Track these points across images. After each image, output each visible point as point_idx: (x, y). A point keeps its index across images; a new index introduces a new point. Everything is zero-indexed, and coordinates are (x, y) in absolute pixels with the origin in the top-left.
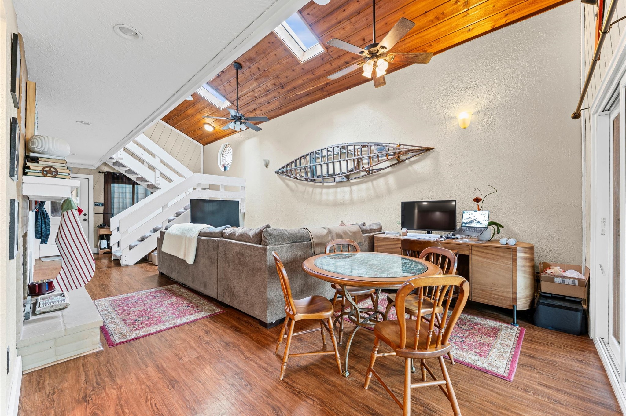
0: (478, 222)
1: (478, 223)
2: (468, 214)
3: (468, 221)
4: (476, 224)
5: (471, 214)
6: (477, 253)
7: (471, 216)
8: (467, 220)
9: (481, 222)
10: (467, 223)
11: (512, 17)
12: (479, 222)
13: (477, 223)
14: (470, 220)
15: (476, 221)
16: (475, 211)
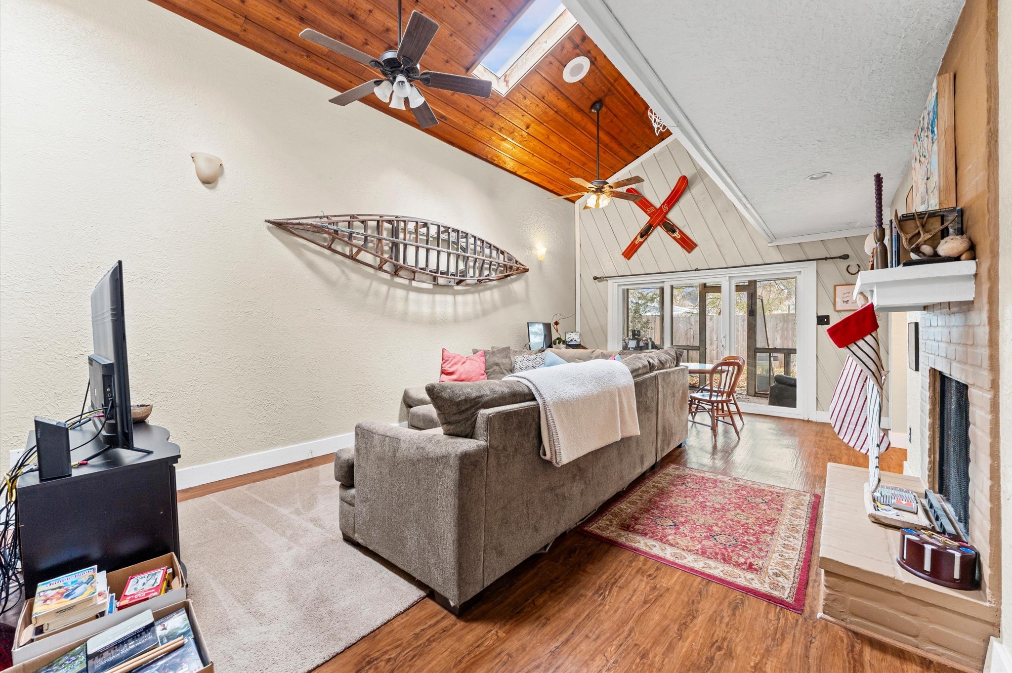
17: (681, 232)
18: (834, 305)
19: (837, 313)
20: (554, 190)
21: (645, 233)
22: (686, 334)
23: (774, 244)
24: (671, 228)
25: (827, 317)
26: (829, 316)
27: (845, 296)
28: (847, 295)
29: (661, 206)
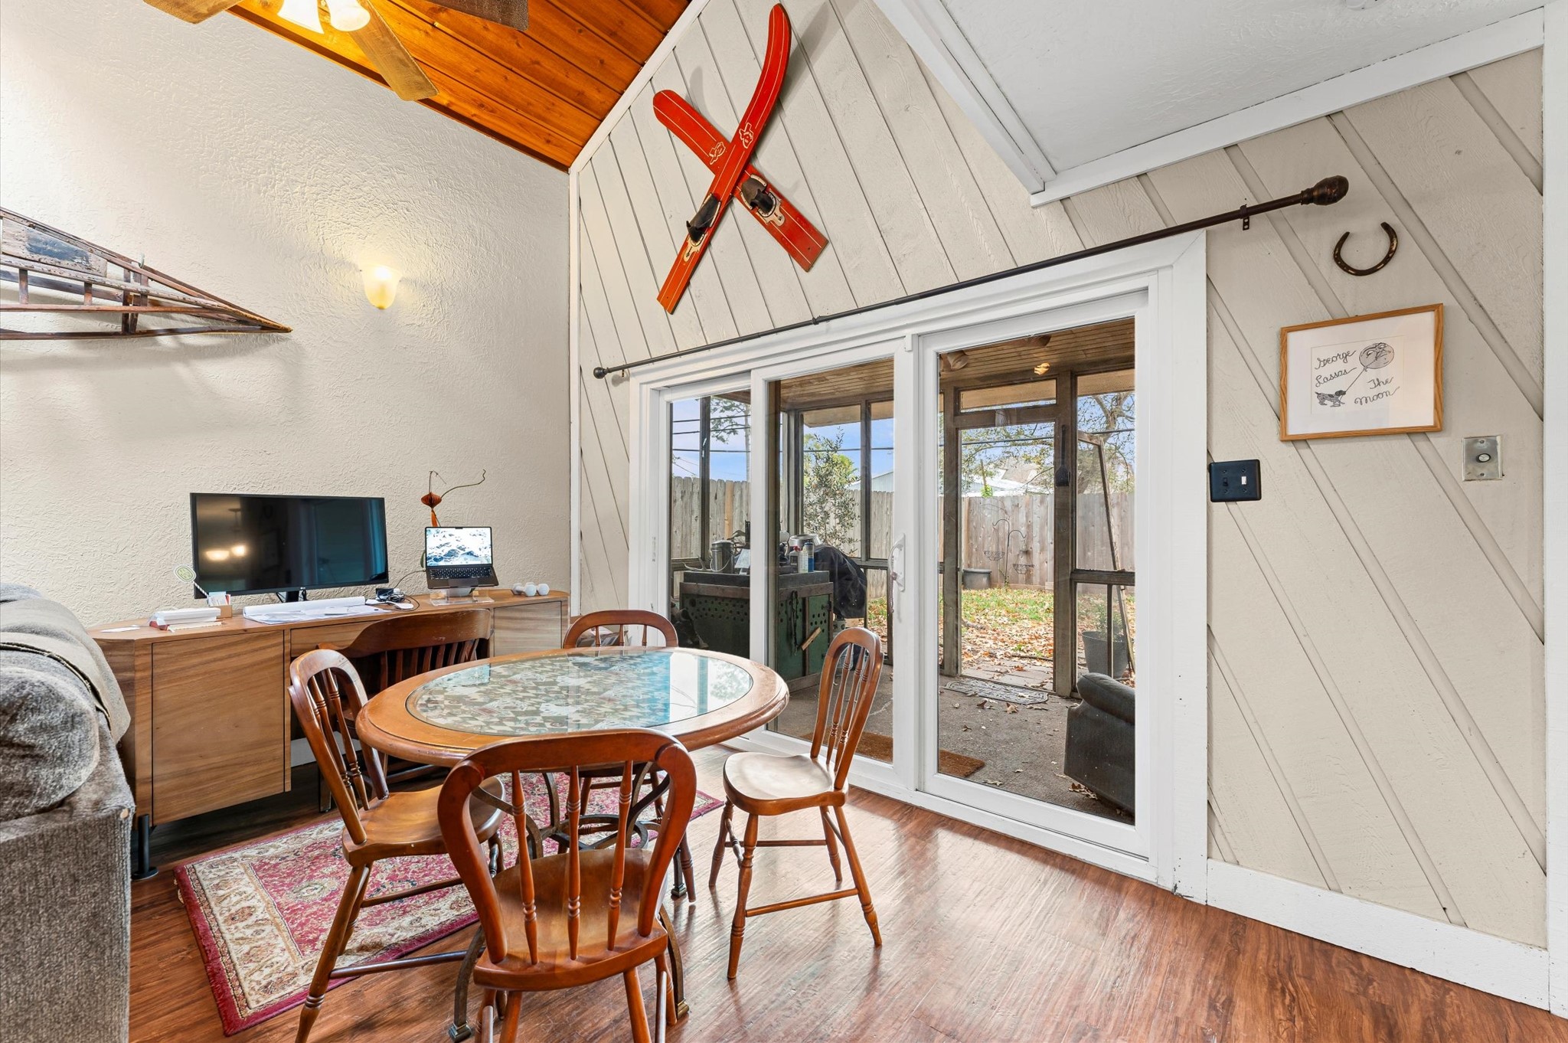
0: (468, 554)
1: (468, 557)
2: (440, 536)
3: (443, 554)
4: (465, 559)
5: (447, 536)
6: (504, 623)
7: (448, 539)
8: (439, 551)
9: (476, 552)
10: (442, 558)
11: (485, 119)
12: (470, 553)
13: (466, 556)
14: (446, 550)
15: (462, 552)
16: (457, 528)
17: (788, 206)
18: (1281, 416)
19: (1290, 449)
20: (453, 108)
21: (702, 228)
22: (997, 530)
23: (1055, 193)
24: (763, 200)
25: (1252, 468)
26: (1255, 464)
27: (1327, 371)
28: (1339, 366)
29: (737, 134)
